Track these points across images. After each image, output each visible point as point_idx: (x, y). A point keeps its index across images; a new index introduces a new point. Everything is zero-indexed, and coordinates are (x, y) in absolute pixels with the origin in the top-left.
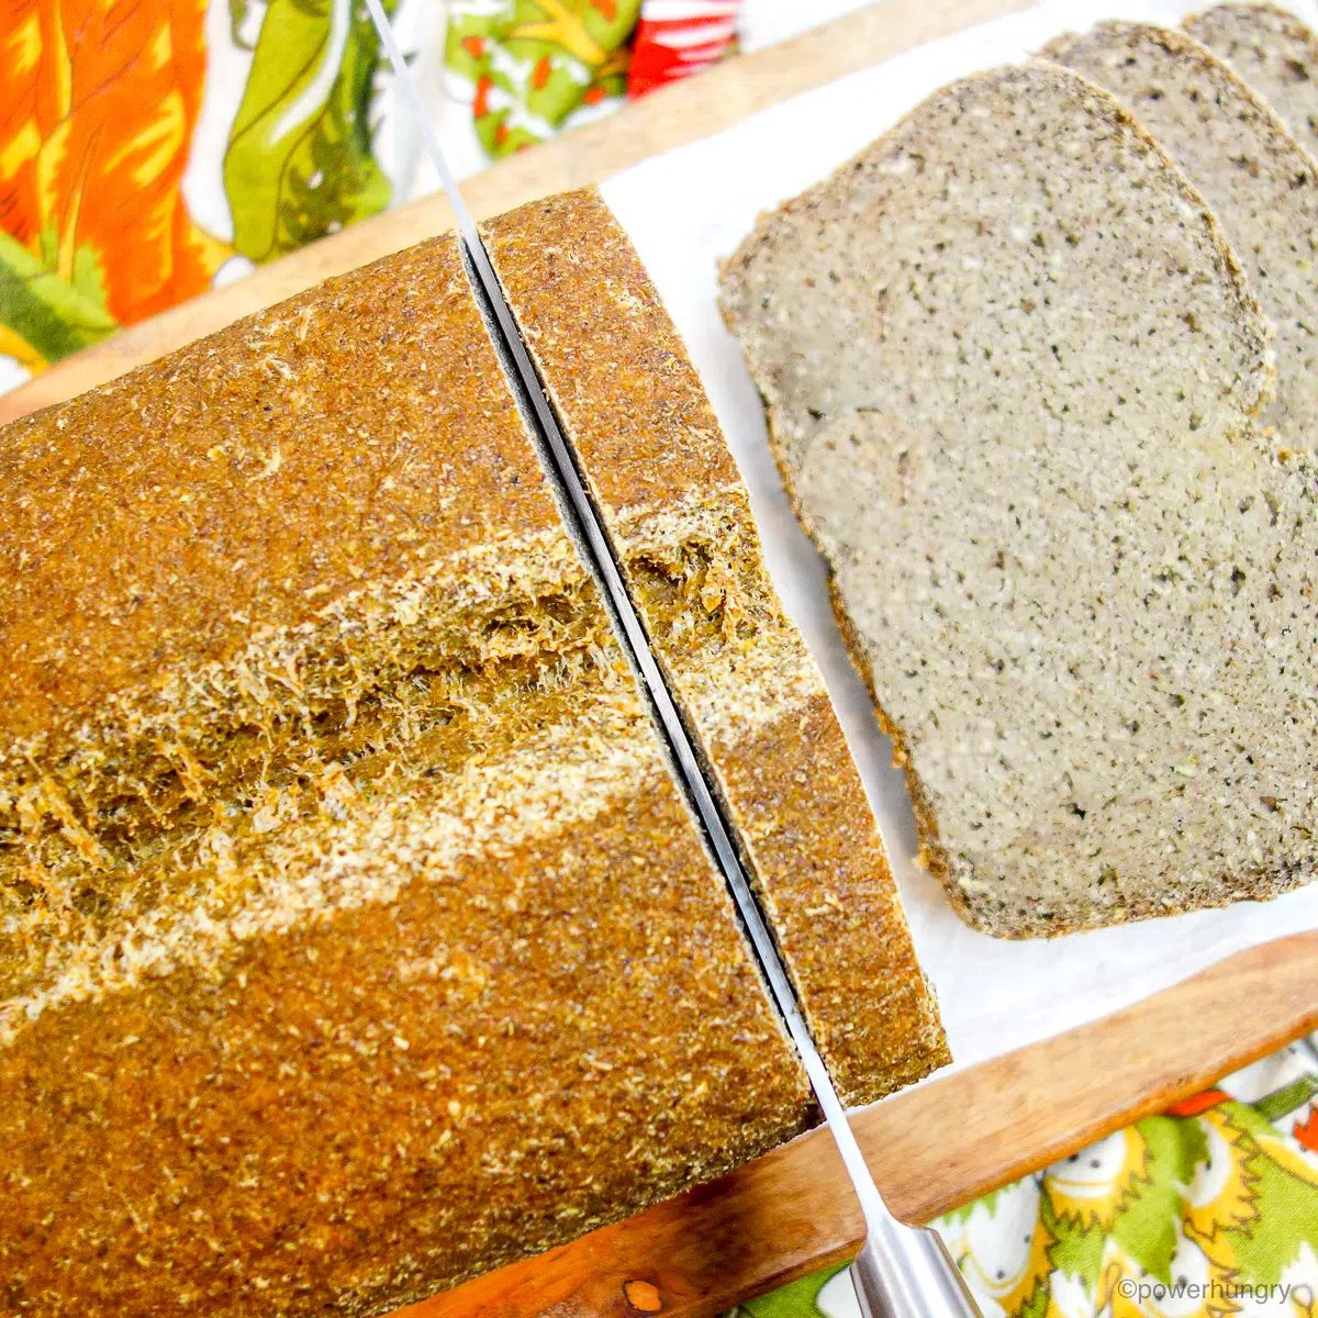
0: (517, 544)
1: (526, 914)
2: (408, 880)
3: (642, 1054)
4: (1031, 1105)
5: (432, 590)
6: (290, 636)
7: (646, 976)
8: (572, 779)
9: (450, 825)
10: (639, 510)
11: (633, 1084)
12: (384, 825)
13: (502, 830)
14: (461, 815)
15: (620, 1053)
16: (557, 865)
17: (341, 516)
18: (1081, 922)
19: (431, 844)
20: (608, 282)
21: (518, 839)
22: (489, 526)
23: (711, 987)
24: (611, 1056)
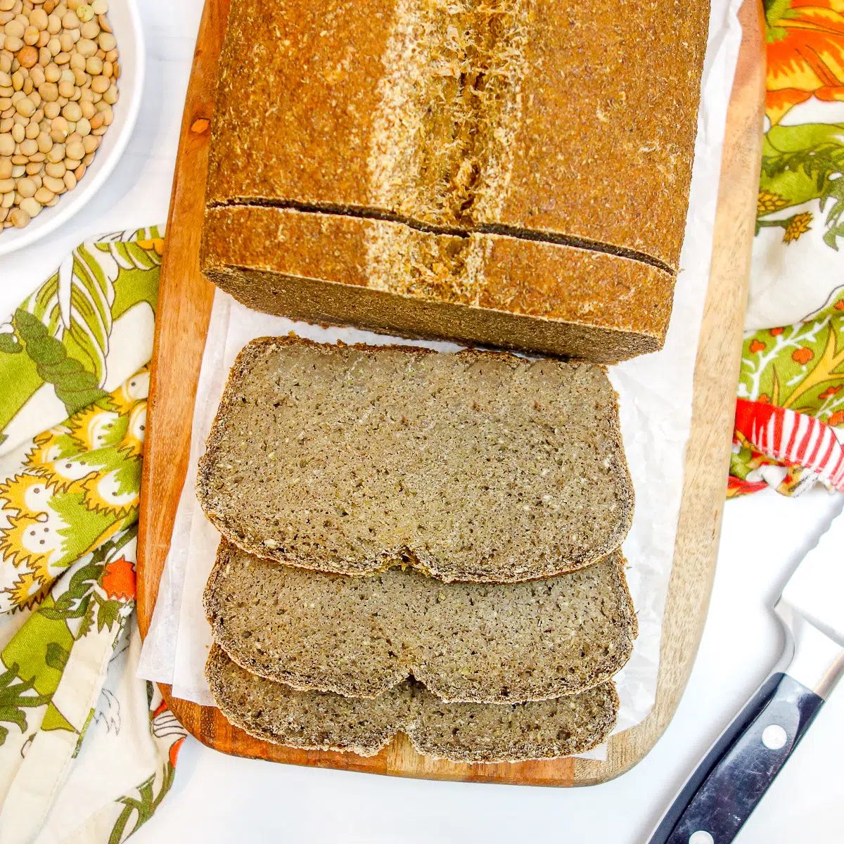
0: (502, 196)
1: (344, 112)
2: (386, 71)
3: (265, 132)
4: (181, 332)
5: (502, 149)
6: (519, 79)
7: (293, 149)
8: (388, 161)
9: (399, 100)
10: (488, 251)
11: (255, 122)
12: (415, 74)
13: (383, 121)
14: (400, 107)
15: (270, 123)
16: (356, 135)
17: (558, 129)
18: (231, 384)
19: (395, 88)
20: (602, 305)
21: (376, 125)
22: (516, 188)
23: (274, 175)
24: (270, 118)
